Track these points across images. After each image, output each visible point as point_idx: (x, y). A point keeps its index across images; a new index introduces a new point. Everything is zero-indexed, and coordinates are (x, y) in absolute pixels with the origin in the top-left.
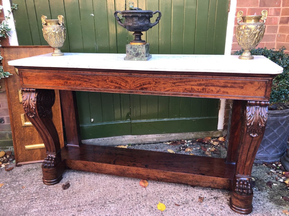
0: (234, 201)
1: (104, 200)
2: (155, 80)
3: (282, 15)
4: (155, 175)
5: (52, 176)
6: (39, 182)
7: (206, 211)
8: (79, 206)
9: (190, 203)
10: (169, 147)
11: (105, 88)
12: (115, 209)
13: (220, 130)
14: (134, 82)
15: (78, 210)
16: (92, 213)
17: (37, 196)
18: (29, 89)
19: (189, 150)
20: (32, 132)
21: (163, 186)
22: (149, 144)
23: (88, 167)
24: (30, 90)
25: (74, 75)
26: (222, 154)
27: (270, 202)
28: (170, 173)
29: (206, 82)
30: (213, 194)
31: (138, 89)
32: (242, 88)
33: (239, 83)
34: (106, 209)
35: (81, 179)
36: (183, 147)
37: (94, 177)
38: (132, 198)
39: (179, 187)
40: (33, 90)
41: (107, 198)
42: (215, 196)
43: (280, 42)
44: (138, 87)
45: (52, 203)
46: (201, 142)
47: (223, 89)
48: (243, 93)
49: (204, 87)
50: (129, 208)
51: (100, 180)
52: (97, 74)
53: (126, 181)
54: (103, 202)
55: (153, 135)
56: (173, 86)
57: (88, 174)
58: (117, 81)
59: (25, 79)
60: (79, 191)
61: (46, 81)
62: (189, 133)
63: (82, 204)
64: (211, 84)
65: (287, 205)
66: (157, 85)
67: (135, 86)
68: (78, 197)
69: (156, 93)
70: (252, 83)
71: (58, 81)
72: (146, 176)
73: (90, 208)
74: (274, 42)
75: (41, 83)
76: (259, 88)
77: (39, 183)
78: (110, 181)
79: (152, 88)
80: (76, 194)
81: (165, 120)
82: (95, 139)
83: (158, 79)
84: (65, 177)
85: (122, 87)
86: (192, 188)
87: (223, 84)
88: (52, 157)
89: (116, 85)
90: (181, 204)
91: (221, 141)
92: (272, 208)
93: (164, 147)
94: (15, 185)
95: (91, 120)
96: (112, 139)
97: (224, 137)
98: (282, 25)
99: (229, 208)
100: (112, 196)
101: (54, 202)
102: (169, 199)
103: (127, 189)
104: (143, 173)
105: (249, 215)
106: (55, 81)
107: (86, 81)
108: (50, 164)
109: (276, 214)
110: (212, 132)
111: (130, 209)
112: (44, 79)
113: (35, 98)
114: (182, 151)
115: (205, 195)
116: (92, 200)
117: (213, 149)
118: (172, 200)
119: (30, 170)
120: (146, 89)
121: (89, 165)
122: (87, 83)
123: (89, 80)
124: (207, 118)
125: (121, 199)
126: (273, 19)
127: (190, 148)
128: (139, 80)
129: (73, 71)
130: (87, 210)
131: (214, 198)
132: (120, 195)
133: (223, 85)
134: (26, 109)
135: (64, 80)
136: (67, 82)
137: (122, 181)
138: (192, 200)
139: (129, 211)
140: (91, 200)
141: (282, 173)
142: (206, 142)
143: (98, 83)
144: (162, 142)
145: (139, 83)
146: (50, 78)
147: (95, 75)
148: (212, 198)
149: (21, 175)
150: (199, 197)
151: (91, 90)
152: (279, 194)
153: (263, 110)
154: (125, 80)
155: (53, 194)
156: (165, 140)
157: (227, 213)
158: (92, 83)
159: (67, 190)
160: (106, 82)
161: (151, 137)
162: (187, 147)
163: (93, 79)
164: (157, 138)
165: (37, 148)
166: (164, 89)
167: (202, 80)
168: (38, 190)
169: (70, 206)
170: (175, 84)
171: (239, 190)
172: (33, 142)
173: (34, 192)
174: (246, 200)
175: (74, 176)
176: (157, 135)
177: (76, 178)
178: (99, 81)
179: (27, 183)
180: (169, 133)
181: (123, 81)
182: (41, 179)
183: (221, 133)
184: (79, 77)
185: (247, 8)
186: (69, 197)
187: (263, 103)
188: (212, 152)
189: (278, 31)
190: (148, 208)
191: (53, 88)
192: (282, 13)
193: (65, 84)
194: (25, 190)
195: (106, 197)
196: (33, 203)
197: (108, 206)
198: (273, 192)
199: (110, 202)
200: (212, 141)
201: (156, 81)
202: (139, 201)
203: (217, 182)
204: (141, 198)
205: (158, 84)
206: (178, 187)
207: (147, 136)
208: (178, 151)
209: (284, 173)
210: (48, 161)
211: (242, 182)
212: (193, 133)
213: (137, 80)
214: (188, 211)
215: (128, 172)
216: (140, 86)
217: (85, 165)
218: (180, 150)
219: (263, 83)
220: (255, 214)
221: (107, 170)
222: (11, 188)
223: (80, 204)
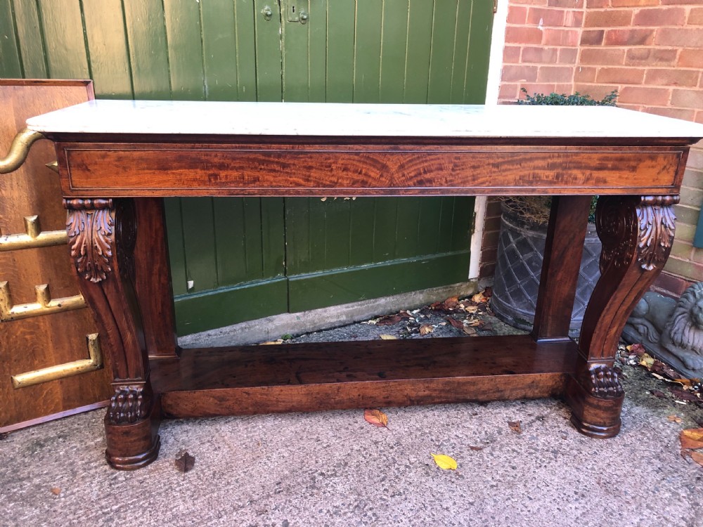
0: (590, 414)
1: (307, 475)
2: (453, 160)
3: (586, 25)
4: (406, 392)
5: (142, 442)
6: (96, 467)
7: (540, 448)
8: (251, 502)
9: (499, 439)
10: (380, 330)
11: (324, 187)
12: (347, 487)
13: (474, 280)
14: (402, 166)
15: (257, 512)
16: (297, 511)
17: (116, 505)
18: (89, 202)
19: (427, 330)
20: (31, 333)
21: (422, 416)
22: (331, 329)
23: (227, 403)
24: (92, 204)
25: (240, 156)
26: (495, 329)
27: (637, 405)
28: (439, 382)
29: (565, 159)
30: (530, 412)
31: (411, 183)
32: (634, 169)
33: (629, 160)
34: (324, 493)
35: (213, 437)
36: (409, 326)
37: (245, 427)
38: (370, 455)
39: (455, 412)
40: (103, 202)
41: (310, 467)
42: (537, 414)
43: (583, 84)
44: (411, 178)
45: (174, 510)
46: (439, 310)
47: (596, 174)
48: (635, 179)
49: (560, 171)
50: (379, 478)
51: (264, 430)
52: (308, 148)
53: (332, 420)
54: (308, 479)
55: (339, 307)
56: (494, 172)
57: (223, 423)
58: (358, 166)
59: (80, 172)
60: (229, 467)
61: (150, 173)
62: (413, 293)
63: (257, 497)
64: (574, 162)
65: (669, 407)
66: (458, 172)
67: (404, 175)
68: (237, 482)
69: (452, 192)
70: (652, 158)
71: (191, 174)
72: (384, 398)
73: (284, 500)
74: (568, 83)
75: (134, 179)
76: (665, 167)
77: (98, 470)
78: (293, 428)
79: (444, 180)
80: (226, 477)
81: (365, 266)
82: (197, 334)
83: (461, 156)
84: (166, 442)
85: (370, 180)
86: (484, 408)
87: (595, 163)
88: (132, 392)
89: (356, 176)
90: (482, 445)
91: (479, 304)
92: (647, 417)
93: (368, 331)
94: (24, 491)
95: (187, 284)
96: (242, 329)
97: (483, 294)
98: (586, 48)
99: (576, 432)
100: (321, 461)
101: (175, 507)
102: (452, 441)
103: (345, 437)
104: (376, 393)
105: (618, 437)
106: (181, 174)
107: (274, 171)
108: (135, 411)
109: (661, 425)
110: (458, 284)
111: (381, 481)
112: (144, 169)
113: (111, 225)
114: (413, 335)
115: (517, 416)
116: (278, 480)
117: (475, 322)
118: (459, 440)
119: (42, 443)
120: (430, 181)
121: (232, 398)
122: (278, 174)
123: (284, 166)
124: (450, 253)
125: (346, 464)
126: (570, 33)
127: (428, 326)
128: (414, 163)
129: (237, 145)
130: (281, 507)
131: (538, 418)
132: (337, 454)
133: (598, 165)
134: (79, 261)
135: (208, 169)
136: (216, 176)
137: (321, 423)
138: (500, 433)
139: (383, 485)
140: (273, 481)
141: (626, 349)
142: (451, 309)
143: (308, 173)
144: (359, 322)
145: (416, 167)
146: (163, 167)
147: (302, 153)
148: (534, 421)
149: (23, 461)
150: (508, 422)
151: (287, 192)
152: (642, 388)
153: (666, 214)
154: (379, 163)
155: (161, 488)
156: (364, 316)
157: (578, 443)
158: (291, 173)
159: (194, 471)
160: (330, 169)
161: (335, 313)
162: (420, 325)
163: (294, 164)
164: (347, 314)
165: (52, 376)
166: (474, 180)
167: (556, 155)
168: (109, 490)
169: (228, 507)
170: (498, 167)
171: (601, 389)
172: (36, 362)
173: (98, 495)
174: (615, 408)
175: (190, 434)
176: (347, 305)
177: (200, 438)
178: (310, 168)
179: (59, 477)
180: (373, 298)
181: (374, 166)
182: (98, 459)
183: (475, 285)
184: (254, 160)
185: (528, 7)
186: (212, 487)
187: (668, 198)
188: (476, 327)
189: (578, 60)
190: (419, 469)
191: (174, 192)
192: (586, 22)
193: (210, 180)
194: (65, 497)
195: (307, 465)
196: (117, 524)
197: (327, 485)
198: (631, 387)
199: (322, 474)
200: (462, 306)
201: (456, 161)
202: (390, 458)
203: (541, 385)
204: (391, 451)
205: (460, 170)
206: (453, 412)
207: (325, 311)
208: (405, 336)
209: (628, 348)
210: (124, 405)
211: (602, 373)
212: (422, 293)
213: (410, 161)
214: (505, 455)
215: (337, 398)
216: (416, 176)
217: (222, 399)
218: (410, 334)
219: (672, 159)
220: (627, 434)
221: (284, 402)
222: (15, 501)
223: (251, 496)
